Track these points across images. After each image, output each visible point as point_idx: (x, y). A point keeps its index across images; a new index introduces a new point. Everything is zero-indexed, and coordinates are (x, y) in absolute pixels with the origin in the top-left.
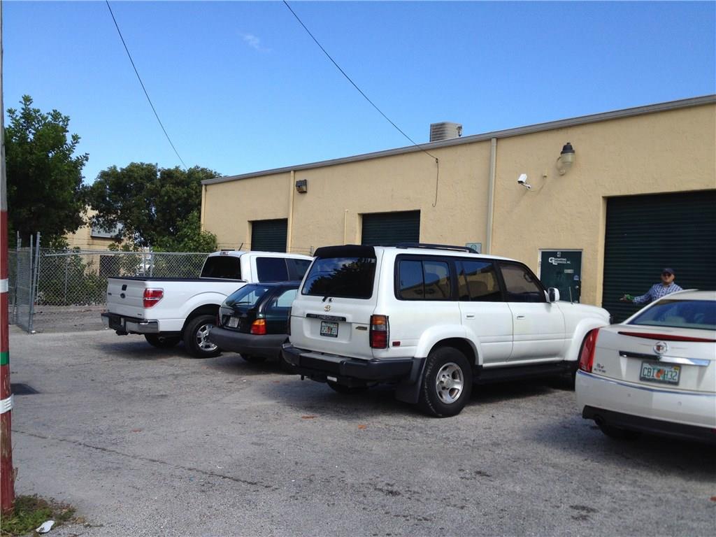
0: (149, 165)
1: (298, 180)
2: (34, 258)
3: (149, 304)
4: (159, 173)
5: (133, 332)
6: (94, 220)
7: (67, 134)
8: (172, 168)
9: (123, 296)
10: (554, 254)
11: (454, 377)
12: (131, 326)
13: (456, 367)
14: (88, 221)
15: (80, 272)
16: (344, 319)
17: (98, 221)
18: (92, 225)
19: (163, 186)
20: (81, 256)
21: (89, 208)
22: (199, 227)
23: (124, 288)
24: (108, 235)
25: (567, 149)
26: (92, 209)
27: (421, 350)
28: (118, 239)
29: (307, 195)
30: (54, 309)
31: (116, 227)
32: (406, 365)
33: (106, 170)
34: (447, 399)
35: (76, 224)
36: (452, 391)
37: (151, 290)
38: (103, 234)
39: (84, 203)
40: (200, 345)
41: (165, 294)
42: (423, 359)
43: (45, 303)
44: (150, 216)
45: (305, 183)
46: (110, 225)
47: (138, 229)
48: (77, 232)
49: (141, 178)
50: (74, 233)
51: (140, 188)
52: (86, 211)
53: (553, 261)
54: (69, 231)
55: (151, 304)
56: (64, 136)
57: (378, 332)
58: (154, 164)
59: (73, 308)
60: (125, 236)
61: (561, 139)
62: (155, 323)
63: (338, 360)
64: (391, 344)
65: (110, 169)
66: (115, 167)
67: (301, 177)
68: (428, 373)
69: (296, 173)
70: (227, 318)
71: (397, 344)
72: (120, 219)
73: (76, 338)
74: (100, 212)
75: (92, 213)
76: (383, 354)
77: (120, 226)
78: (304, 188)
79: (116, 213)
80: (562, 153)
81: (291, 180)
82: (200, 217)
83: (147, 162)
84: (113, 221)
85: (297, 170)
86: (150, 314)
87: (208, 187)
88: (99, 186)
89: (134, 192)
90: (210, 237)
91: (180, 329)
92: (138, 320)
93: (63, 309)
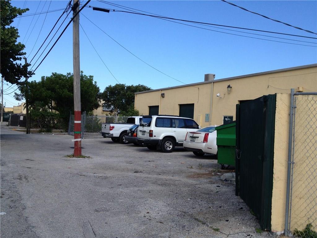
0: (123, 85)
1: (162, 93)
2: (84, 118)
3: (111, 130)
4: (126, 87)
5: (108, 137)
6: (104, 105)
7: (93, 81)
8: (130, 86)
9: (105, 128)
10: (226, 117)
11: (170, 144)
12: (107, 135)
13: (170, 142)
14: (101, 105)
15: (97, 123)
16: (145, 131)
17: (105, 105)
18: (103, 106)
19: (127, 92)
20: (98, 118)
21: (102, 100)
22: (134, 108)
23: (106, 126)
24: (108, 110)
25: (229, 87)
26: (103, 101)
27: (161, 138)
28: (111, 111)
29: (165, 98)
30: (89, 133)
31: (111, 107)
32: (157, 141)
33: (108, 87)
34: (168, 149)
35: (97, 106)
36: (170, 148)
37: (112, 126)
38: (107, 110)
39: (100, 99)
40: (124, 141)
41: (115, 127)
42: (161, 140)
43: (87, 132)
44: (122, 102)
45: (164, 94)
46: (109, 106)
47: (118, 108)
48: (98, 109)
49: (119, 90)
50: (97, 109)
51: (119, 93)
52: (101, 102)
53: (226, 119)
54: (95, 109)
55: (112, 129)
56: (92, 82)
57: (151, 134)
58: (124, 84)
59: (94, 133)
60: (114, 110)
61: (227, 83)
62: (112, 134)
63: (144, 140)
64: (153, 136)
65: (109, 86)
66: (111, 85)
67: (163, 92)
68: (163, 143)
69: (162, 91)
70: (129, 133)
71: (155, 136)
72: (112, 104)
73: (94, 140)
74: (106, 102)
75: (103, 102)
76: (152, 138)
77: (112, 107)
78: (163, 96)
79: (111, 102)
80: (227, 88)
81: (160, 93)
82: (134, 105)
83: (122, 84)
84: (110, 105)
85: (162, 90)
86: (111, 132)
87: (137, 95)
88: (105, 92)
89: (117, 95)
90: (136, 111)
91: (118, 136)
92: (108, 134)
93: (92, 133)
